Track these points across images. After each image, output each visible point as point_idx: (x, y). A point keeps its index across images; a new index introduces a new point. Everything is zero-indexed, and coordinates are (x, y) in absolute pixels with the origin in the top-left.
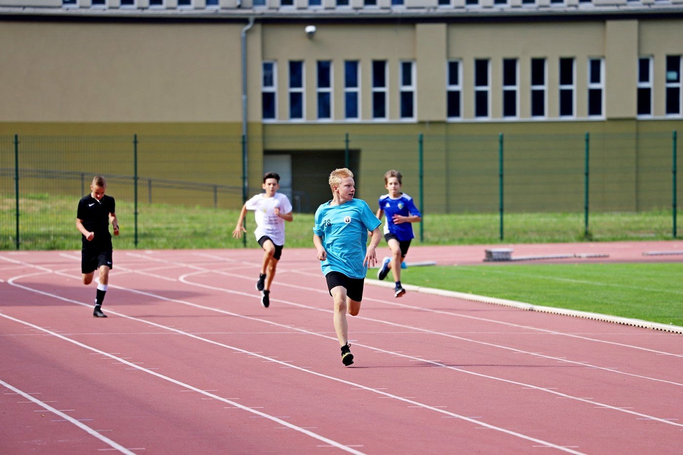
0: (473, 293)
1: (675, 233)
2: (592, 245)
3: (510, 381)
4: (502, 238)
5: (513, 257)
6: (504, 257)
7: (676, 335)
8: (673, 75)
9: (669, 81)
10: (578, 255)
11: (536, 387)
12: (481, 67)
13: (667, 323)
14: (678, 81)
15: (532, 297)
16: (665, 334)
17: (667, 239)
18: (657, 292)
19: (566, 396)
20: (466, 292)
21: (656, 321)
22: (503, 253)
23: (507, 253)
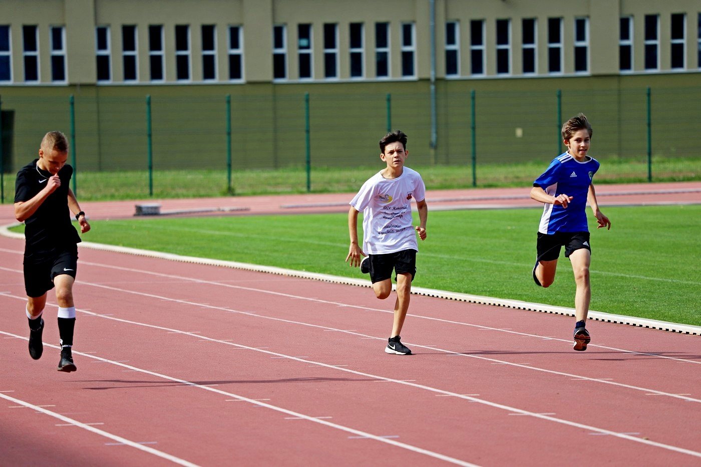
0: (124, 245)
1: (309, 187)
2: (234, 200)
3: (156, 327)
4: (151, 194)
5: (162, 211)
6: (153, 211)
7: (309, 280)
8: (304, 42)
9: (301, 48)
10: (222, 208)
11: (180, 332)
12: (128, 33)
13: (300, 270)
14: (308, 47)
15: (179, 248)
16: (298, 280)
17: (302, 193)
18: (293, 242)
19: (208, 339)
20: (117, 244)
21: (291, 268)
22: (152, 208)
23: (156, 208)
